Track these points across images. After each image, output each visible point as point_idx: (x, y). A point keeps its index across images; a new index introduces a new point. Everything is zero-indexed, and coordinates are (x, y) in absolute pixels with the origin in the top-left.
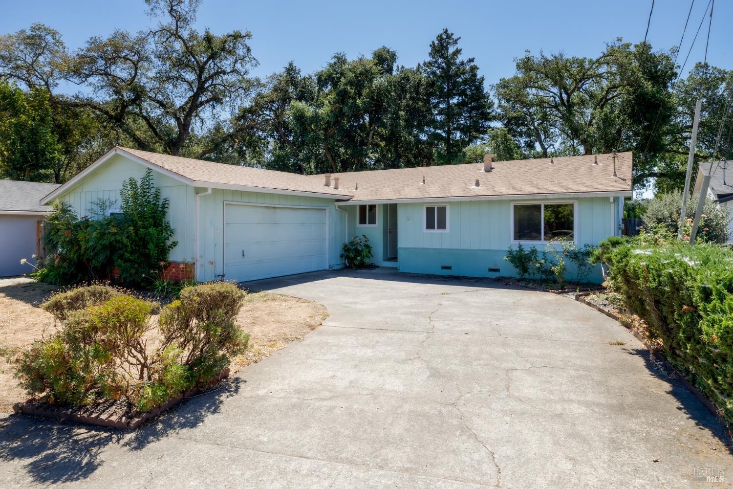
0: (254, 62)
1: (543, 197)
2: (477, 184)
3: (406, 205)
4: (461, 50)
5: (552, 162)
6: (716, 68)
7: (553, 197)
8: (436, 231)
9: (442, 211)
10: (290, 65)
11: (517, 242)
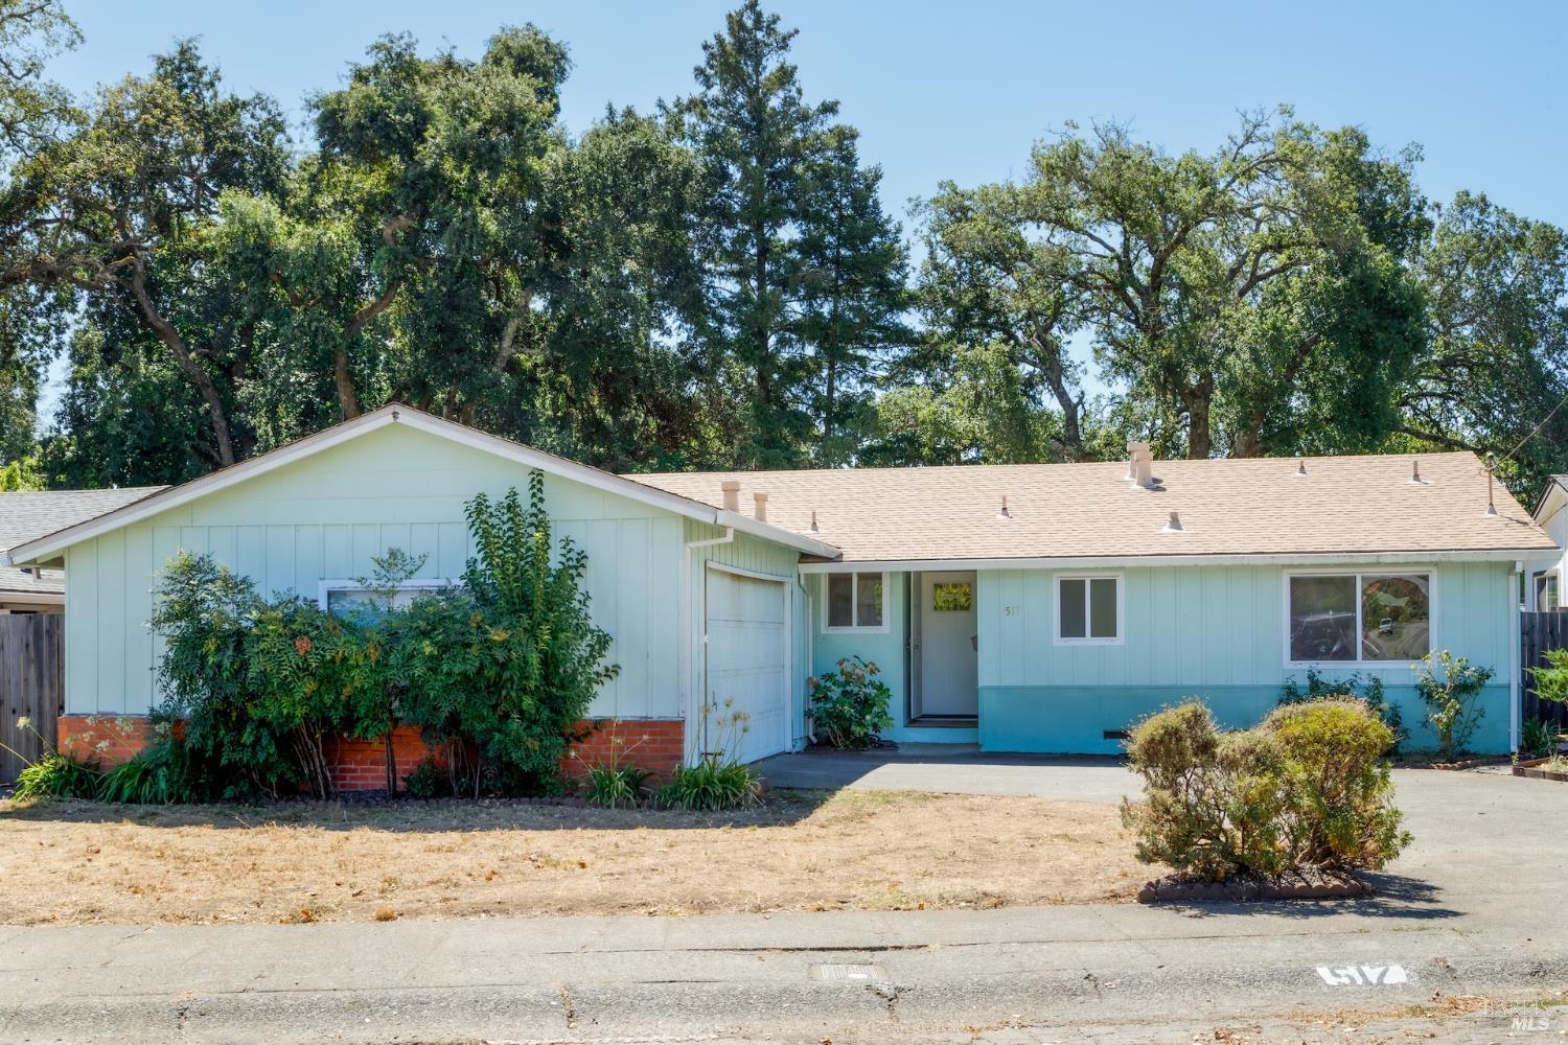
0: (62, 31)
1: (1372, 558)
2: (1175, 522)
3: (1000, 574)
4: (795, 68)
5: (1302, 470)
6: (1504, 210)
7: (1395, 560)
8: (1089, 642)
9: (1105, 590)
10: (183, 52)
11: (1306, 665)
